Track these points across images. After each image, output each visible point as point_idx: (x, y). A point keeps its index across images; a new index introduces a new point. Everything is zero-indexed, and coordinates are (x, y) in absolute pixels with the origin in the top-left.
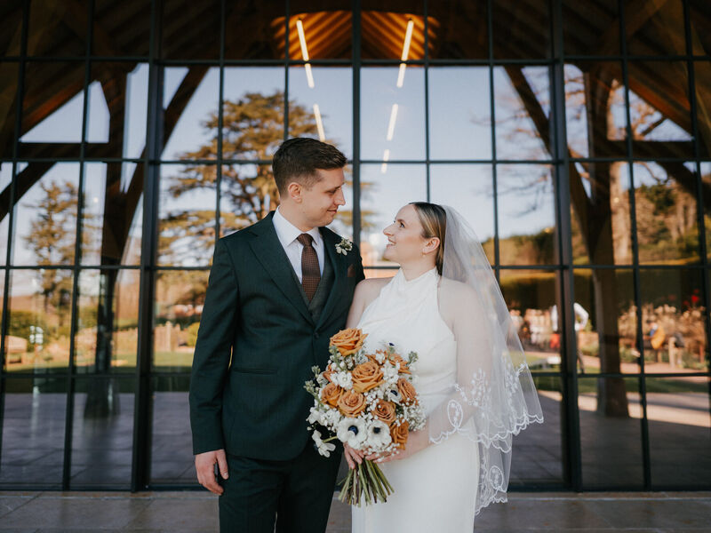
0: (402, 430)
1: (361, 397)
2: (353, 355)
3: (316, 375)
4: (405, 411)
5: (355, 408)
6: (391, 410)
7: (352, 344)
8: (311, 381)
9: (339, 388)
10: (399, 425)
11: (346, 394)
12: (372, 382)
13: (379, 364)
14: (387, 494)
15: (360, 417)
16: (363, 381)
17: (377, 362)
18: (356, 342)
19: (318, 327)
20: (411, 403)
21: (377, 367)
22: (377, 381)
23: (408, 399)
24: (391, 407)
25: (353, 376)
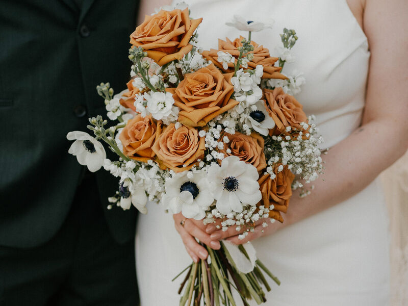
0: (279, 187)
1: (193, 135)
2: (176, 61)
3: (106, 101)
4: (284, 150)
5: (187, 156)
6: (254, 150)
7: (173, 44)
8: (99, 117)
9: (153, 123)
10: (273, 177)
11: (166, 132)
12: (212, 108)
13: (223, 71)
14: (264, 289)
15: (194, 170)
16: (196, 107)
17: (219, 66)
18: (180, 37)
19: (84, 11)
20: (294, 134)
21: (220, 77)
22: (221, 104)
23: (289, 129)
24: (255, 144)
25: (177, 98)
